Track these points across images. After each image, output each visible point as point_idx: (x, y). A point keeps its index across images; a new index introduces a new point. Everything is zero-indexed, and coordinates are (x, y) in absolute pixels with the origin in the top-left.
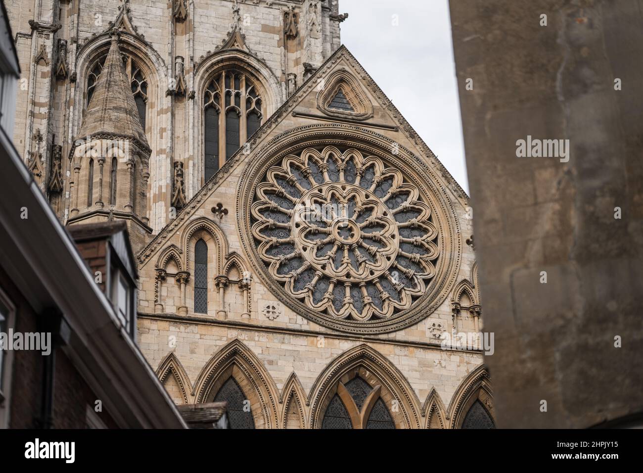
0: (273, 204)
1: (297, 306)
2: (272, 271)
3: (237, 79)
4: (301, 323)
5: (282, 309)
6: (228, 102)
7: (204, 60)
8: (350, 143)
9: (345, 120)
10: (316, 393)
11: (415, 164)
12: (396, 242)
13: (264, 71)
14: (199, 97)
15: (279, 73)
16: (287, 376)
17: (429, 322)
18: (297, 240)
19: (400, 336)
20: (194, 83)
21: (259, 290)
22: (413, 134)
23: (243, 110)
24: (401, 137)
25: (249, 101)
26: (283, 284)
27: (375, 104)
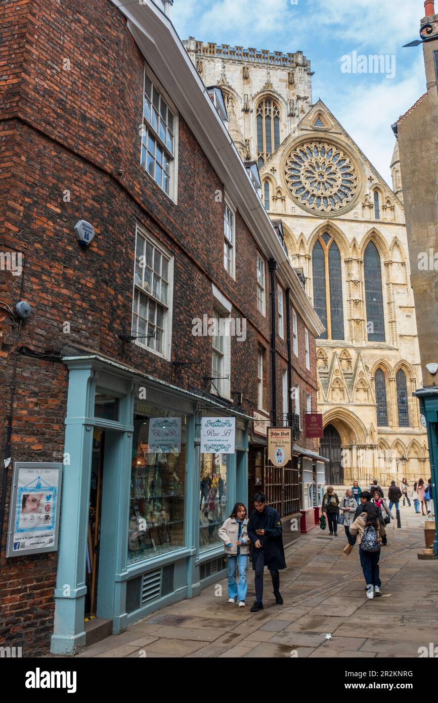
0: (293, 166)
1: (303, 206)
2: (293, 193)
3: (270, 103)
4: (305, 213)
5: (297, 208)
6: (266, 113)
7: (256, 96)
8: (323, 140)
9: (321, 131)
10: (310, 239)
11: (348, 148)
12: (341, 180)
13: (280, 99)
14: (255, 111)
15: (286, 100)
16: (300, 233)
17: (353, 211)
18: (302, 181)
19: (342, 217)
20: (253, 106)
21: (288, 201)
22: (347, 136)
23: (272, 116)
24: (343, 137)
25: (274, 112)
26: (297, 198)
27: (333, 123)
